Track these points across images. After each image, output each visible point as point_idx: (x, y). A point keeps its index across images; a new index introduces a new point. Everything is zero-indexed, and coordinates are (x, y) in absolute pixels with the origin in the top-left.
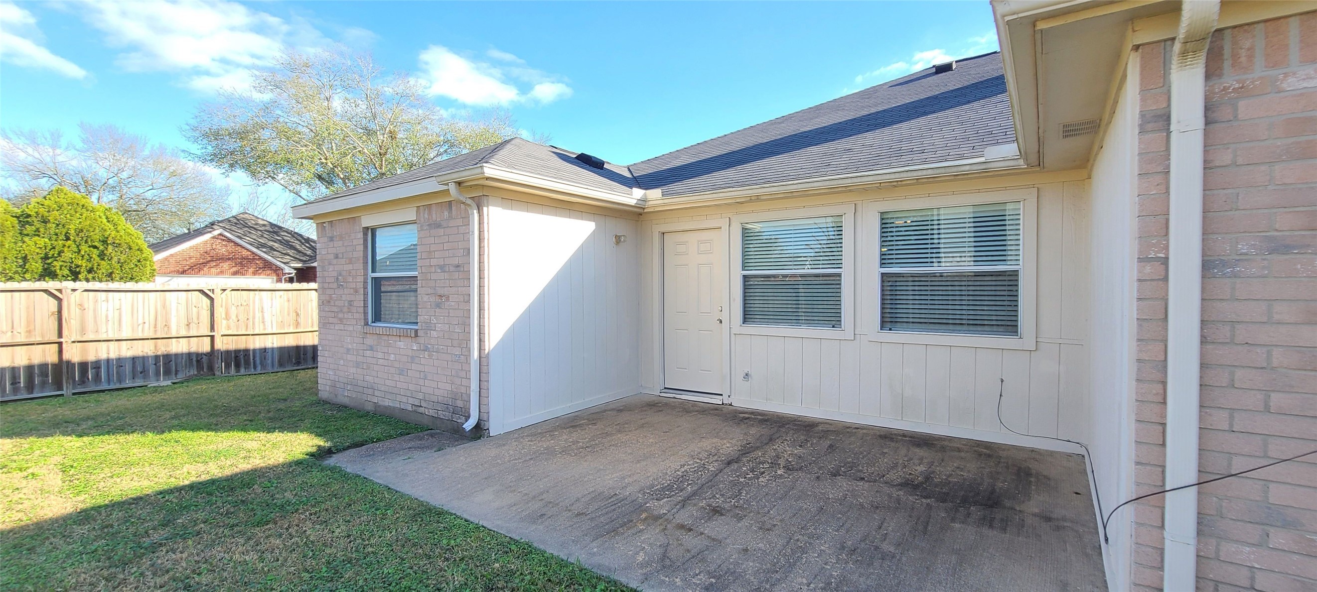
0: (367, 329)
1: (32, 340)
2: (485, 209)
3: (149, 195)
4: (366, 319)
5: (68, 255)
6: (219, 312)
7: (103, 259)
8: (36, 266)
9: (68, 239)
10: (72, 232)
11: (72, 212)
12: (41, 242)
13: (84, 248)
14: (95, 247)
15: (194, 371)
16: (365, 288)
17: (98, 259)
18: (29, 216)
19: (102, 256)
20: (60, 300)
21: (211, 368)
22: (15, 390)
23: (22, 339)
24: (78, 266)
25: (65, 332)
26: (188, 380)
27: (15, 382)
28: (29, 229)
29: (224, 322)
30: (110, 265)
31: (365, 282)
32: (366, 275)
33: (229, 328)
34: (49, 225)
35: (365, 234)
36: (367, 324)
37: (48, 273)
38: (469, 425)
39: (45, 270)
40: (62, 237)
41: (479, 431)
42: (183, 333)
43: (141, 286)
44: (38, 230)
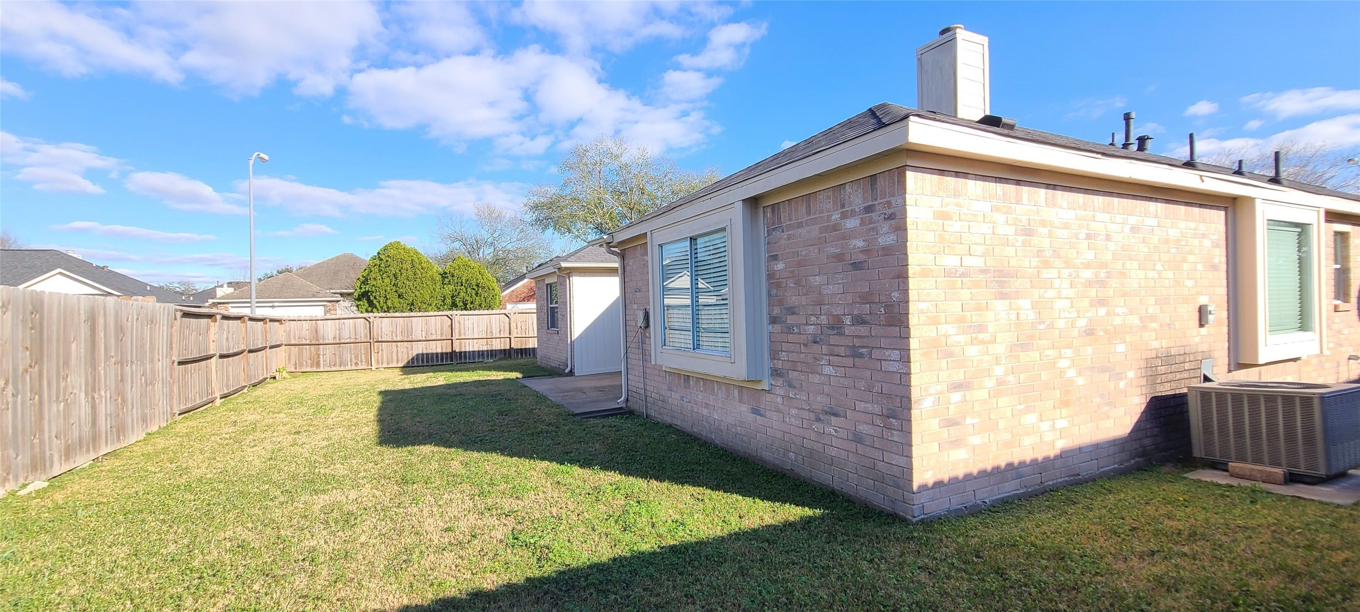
0: (549, 331)
1: (442, 338)
2: (571, 278)
3: (509, 247)
4: (548, 326)
5: (462, 294)
6: (513, 325)
7: (477, 296)
8: (449, 301)
9: (462, 285)
10: (464, 281)
11: (464, 270)
12: (451, 287)
13: (469, 290)
14: (474, 289)
15: (503, 356)
16: (548, 312)
17: (475, 296)
18: (446, 273)
19: (477, 294)
20: (452, 320)
21: (510, 354)
22: (437, 361)
23: (439, 337)
24: (466, 300)
25: (454, 335)
26: (500, 360)
27: (437, 357)
28: (446, 281)
29: (515, 330)
30: (480, 299)
31: (547, 309)
32: (548, 306)
33: (517, 333)
34: (454, 278)
35: (547, 287)
36: (548, 329)
37: (454, 306)
38: (567, 371)
39: (453, 303)
40: (459, 284)
41: (571, 373)
42: (498, 336)
43: (494, 312)
44: (450, 281)
